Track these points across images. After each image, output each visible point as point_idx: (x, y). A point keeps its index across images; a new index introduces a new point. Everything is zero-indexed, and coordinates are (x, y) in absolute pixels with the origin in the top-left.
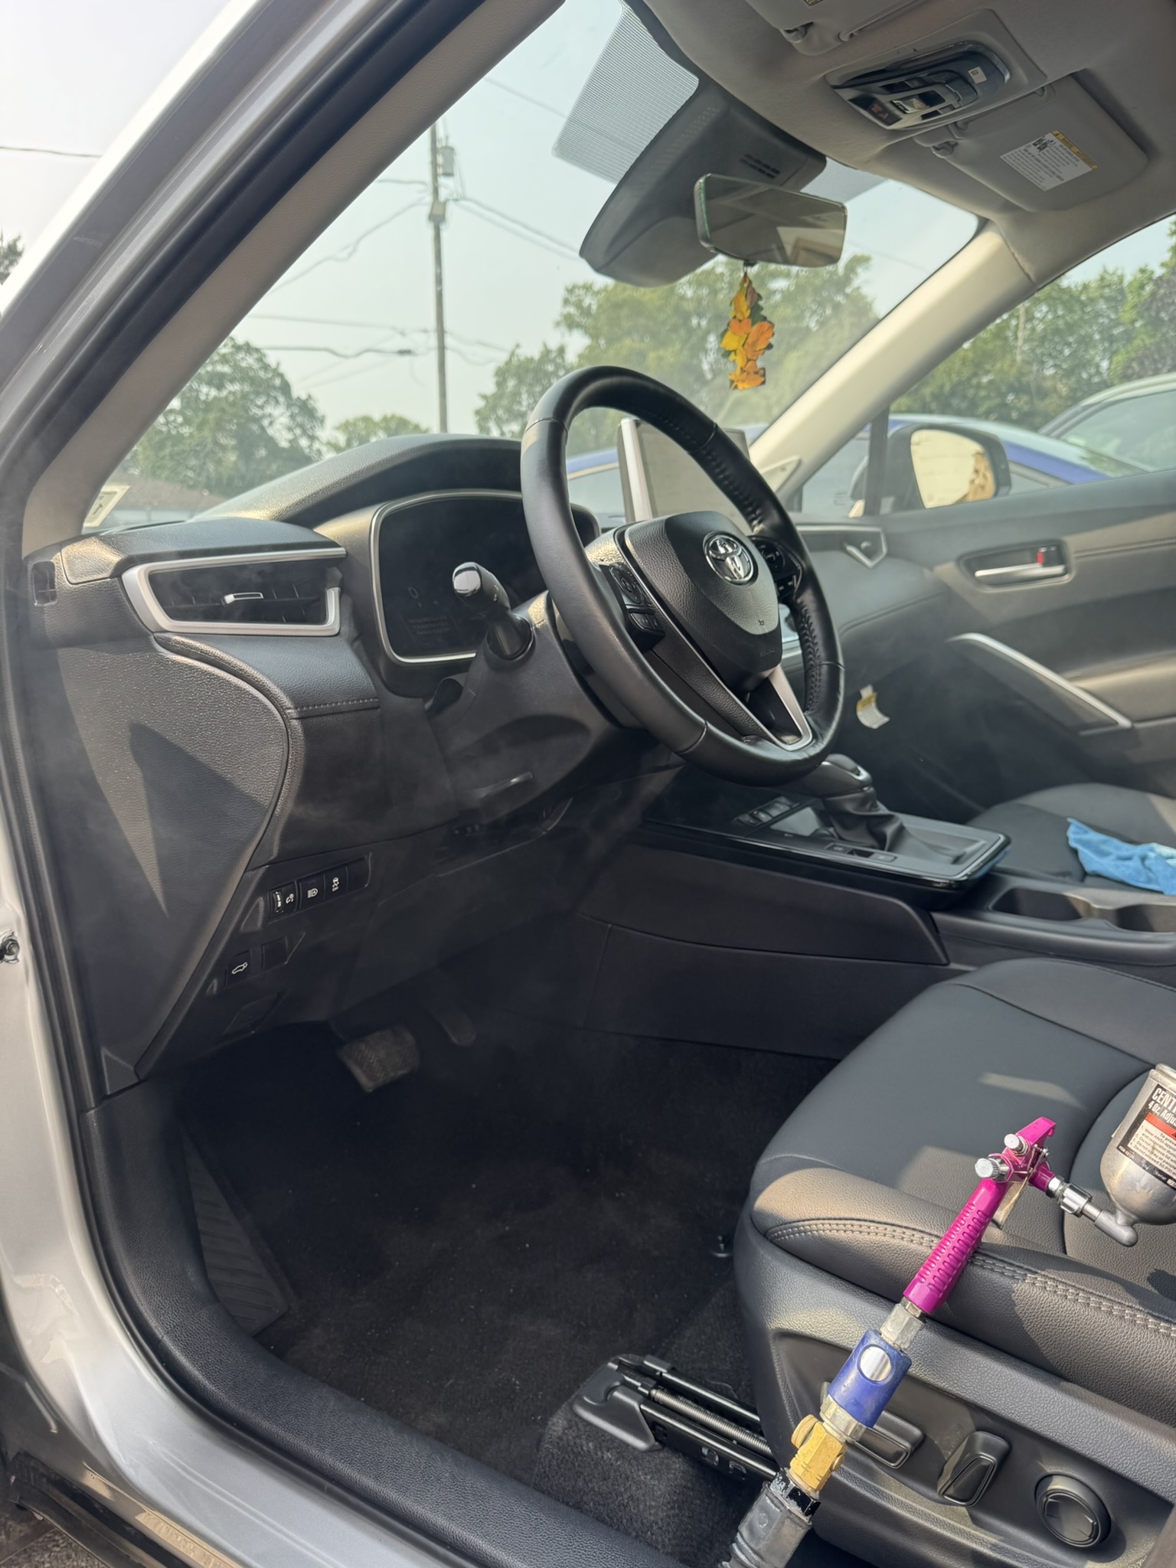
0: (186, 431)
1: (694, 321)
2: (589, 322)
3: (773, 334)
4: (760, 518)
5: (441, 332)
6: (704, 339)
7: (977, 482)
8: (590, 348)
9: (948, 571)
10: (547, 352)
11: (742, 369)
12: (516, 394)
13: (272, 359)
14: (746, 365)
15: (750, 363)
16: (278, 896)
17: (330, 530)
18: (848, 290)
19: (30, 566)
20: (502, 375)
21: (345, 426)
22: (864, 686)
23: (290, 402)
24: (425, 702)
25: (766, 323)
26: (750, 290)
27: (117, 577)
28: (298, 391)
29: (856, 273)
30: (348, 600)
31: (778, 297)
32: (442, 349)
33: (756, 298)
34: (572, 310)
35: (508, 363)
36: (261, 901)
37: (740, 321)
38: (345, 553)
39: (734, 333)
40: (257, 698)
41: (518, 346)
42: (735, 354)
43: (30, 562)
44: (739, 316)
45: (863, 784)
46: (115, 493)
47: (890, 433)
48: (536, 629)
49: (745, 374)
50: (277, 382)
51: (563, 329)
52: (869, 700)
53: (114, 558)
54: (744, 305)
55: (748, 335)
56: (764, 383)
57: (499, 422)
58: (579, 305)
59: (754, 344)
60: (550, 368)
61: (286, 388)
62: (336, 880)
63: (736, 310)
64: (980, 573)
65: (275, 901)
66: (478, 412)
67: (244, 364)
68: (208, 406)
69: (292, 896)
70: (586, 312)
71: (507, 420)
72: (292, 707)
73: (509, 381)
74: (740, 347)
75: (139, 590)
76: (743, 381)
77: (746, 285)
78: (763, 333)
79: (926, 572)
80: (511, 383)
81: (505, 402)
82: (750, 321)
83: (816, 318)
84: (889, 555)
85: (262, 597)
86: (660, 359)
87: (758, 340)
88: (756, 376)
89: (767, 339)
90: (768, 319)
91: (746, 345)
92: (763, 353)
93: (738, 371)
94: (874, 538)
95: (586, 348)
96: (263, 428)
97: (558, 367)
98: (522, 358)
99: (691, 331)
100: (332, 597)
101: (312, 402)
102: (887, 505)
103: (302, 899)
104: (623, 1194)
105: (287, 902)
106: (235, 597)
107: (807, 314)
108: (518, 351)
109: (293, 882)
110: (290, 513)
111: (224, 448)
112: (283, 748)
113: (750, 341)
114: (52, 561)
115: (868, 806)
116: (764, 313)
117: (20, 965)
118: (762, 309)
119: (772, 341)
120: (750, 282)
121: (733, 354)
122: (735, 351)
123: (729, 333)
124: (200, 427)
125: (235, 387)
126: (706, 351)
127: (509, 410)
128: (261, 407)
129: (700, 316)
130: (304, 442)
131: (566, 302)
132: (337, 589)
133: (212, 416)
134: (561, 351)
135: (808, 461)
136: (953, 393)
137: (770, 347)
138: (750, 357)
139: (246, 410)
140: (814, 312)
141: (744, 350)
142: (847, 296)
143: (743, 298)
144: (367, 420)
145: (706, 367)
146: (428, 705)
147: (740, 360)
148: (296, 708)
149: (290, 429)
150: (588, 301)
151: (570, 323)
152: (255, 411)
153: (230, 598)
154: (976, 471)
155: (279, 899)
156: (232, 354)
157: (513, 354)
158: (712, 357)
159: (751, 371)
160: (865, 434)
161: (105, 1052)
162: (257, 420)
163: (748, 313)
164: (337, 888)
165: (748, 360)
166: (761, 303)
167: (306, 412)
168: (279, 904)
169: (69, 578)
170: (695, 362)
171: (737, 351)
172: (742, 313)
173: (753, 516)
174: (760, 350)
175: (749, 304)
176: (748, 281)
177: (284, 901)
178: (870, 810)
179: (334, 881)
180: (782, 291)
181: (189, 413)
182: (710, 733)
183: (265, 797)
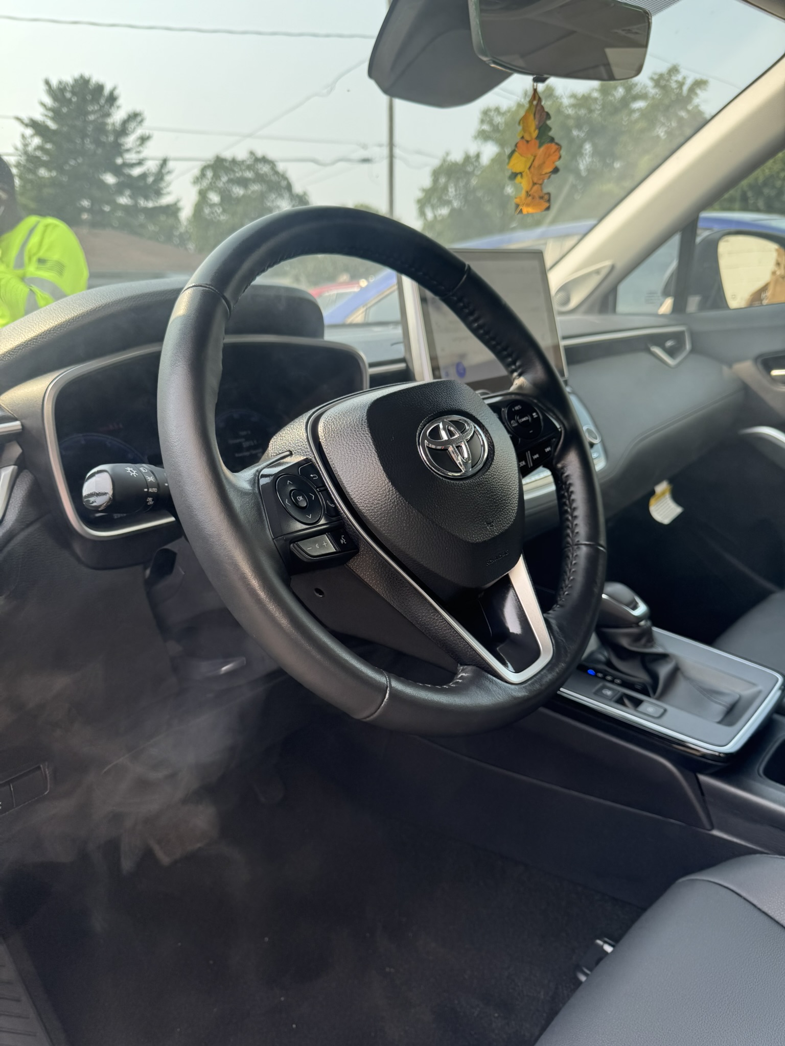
0: (223, 218)
1: (575, 133)
2: (497, 135)
3: (560, 157)
4: (519, 371)
5: (391, 145)
6: (581, 147)
7: (778, 273)
8: (498, 154)
9: (747, 369)
10: (467, 159)
11: (527, 192)
12: (445, 190)
13: (281, 167)
14: (531, 189)
15: (536, 187)
18: (690, 107)
20: (436, 174)
22: (658, 482)
23: (292, 197)
25: (553, 144)
26: (539, 108)
28: (298, 189)
29: (696, 94)
31: (636, 115)
32: (391, 157)
33: (545, 117)
34: (486, 127)
35: (441, 166)
37: (528, 142)
38: (20, 427)
39: (521, 155)
41: (447, 155)
42: (522, 176)
44: (527, 137)
45: (639, 619)
47: (698, 240)
49: (530, 198)
50: (284, 183)
51: (479, 142)
52: (663, 493)
54: (533, 124)
55: (535, 157)
56: (548, 208)
57: (434, 208)
58: (491, 122)
59: (540, 167)
60: (470, 169)
61: (289, 187)
63: (524, 130)
64: (776, 373)
66: (419, 201)
67: (261, 172)
68: (238, 200)
70: (496, 128)
71: (439, 207)
73: (441, 179)
74: (527, 170)
76: (528, 205)
77: (535, 103)
78: (549, 155)
79: (725, 369)
80: (443, 181)
81: (437, 194)
82: (537, 142)
84: (693, 350)
87: (544, 163)
88: (542, 201)
89: (554, 163)
90: (556, 140)
91: (532, 169)
92: (549, 177)
93: (523, 194)
94: (678, 337)
95: (496, 154)
97: (475, 167)
98: (450, 163)
101: (307, 197)
102: (693, 303)
108: (448, 158)
113: (536, 163)
115: (643, 641)
116: (551, 133)
118: (550, 129)
119: (558, 164)
120: (540, 100)
121: (519, 176)
122: (521, 173)
123: (516, 154)
124: (233, 214)
125: (256, 187)
126: (582, 155)
127: (440, 199)
128: (273, 201)
129: (579, 129)
131: (482, 121)
133: (240, 208)
134: (478, 156)
135: (621, 264)
136: (765, 184)
137: (556, 170)
138: (535, 180)
140: (663, 125)
141: (531, 172)
142: (688, 111)
143: (532, 117)
146: (147, 573)
147: (524, 183)
150: (498, 120)
151: (483, 136)
154: (778, 264)
156: (255, 164)
157: (444, 160)
158: (588, 160)
159: (537, 195)
160: (676, 240)
163: (535, 134)
165: (534, 184)
166: (549, 122)
171: (524, 174)
172: (530, 134)
173: (513, 367)
174: (546, 174)
175: (537, 123)
176: (537, 98)
178: (645, 646)
180: (640, 110)
181: (226, 206)
182: (395, 695)
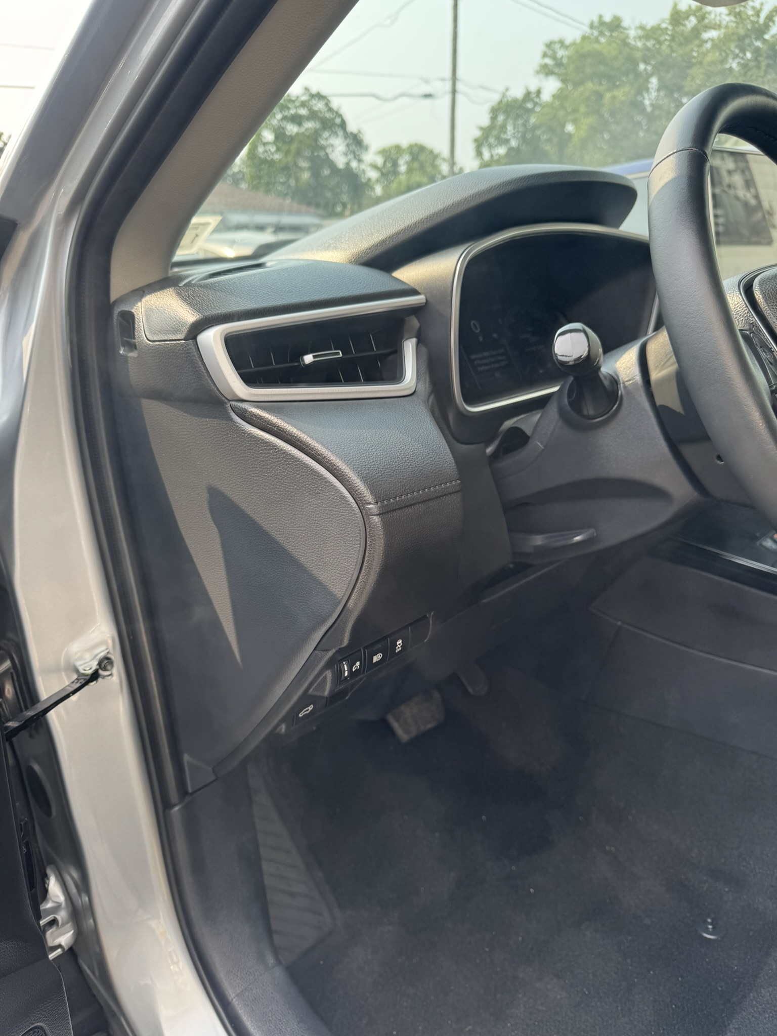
0: (277, 157)
1: (642, 66)
2: (561, 70)
5: (454, 80)
6: (647, 81)
8: (561, 90)
10: (528, 94)
12: (503, 128)
13: (335, 103)
16: (345, 666)
17: (410, 274)
19: (116, 311)
20: (495, 112)
21: (384, 152)
23: (347, 135)
24: (487, 446)
27: (192, 339)
28: (352, 127)
30: (424, 349)
31: (709, 45)
32: (454, 92)
34: (548, 61)
35: (500, 103)
36: (329, 674)
38: (425, 301)
40: (335, 486)
41: (507, 89)
43: (116, 308)
46: (208, 224)
48: (625, 387)
50: (338, 121)
51: (542, 76)
53: (189, 317)
57: (491, 147)
58: (554, 56)
60: (529, 105)
61: (343, 125)
62: (400, 642)
65: (341, 671)
66: (476, 140)
67: (315, 108)
68: (292, 139)
69: (358, 663)
70: (559, 63)
71: (496, 146)
72: (373, 501)
73: (499, 116)
75: (215, 355)
80: (501, 118)
81: (495, 133)
83: (737, 60)
85: (341, 355)
86: (614, 97)
95: (558, 90)
96: (327, 154)
97: (536, 104)
98: (510, 99)
99: (638, 75)
100: (409, 348)
101: (361, 136)
103: (368, 665)
104: (613, 849)
105: (354, 670)
106: (314, 357)
107: (731, 56)
108: (508, 93)
109: (361, 650)
110: (370, 256)
111: (301, 169)
112: (360, 544)
114: (133, 311)
117: (115, 679)
124: (287, 153)
125: (310, 125)
126: (647, 90)
127: (498, 138)
128: (327, 139)
129: (646, 62)
130: (354, 164)
131: (545, 55)
132: (414, 340)
133: (294, 147)
134: (539, 92)
139: (316, 140)
140: (736, 56)
144: (398, 148)
145: (647, 102)
146: (489, 450)
148: (376, 503)
149: (346, 154)
150: (561, 53)
151: (546, 71)
152: (323, 142)
153: (308, 359)
155: (346, 669)
156: (309, 100)
157: (504, 96)
158: (654, 94)
161: (186, 758)
162: (323, 148)
164: (400, 649)
167: (356, 142)
168: (346, 674)
169: (146, 333)
170: (639, 98)
177: (350, 670)
179: (398, 643)
180: (712, 40)
181: (280, 145)
183: (339, 589)
